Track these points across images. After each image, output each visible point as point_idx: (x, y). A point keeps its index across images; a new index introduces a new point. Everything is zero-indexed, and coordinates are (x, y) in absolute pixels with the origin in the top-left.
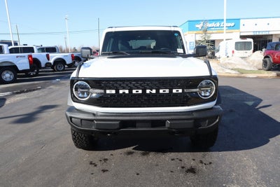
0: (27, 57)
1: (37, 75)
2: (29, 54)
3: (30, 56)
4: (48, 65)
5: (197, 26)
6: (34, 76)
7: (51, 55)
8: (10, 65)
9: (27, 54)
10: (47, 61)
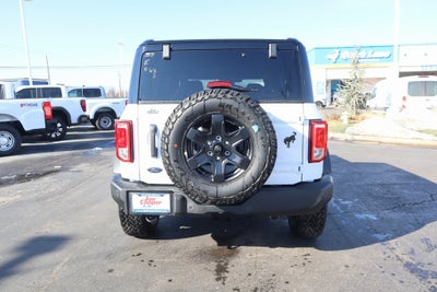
0: (40, 106)
1: (63, 137)
2: (46, 100)
3: (46, 104)
4: (83, 119)
5: (329, 56)
6: (57, 139)
7: (89, 101)
8: (8, 120)
9: (40, 101)
10: (83, 113)
